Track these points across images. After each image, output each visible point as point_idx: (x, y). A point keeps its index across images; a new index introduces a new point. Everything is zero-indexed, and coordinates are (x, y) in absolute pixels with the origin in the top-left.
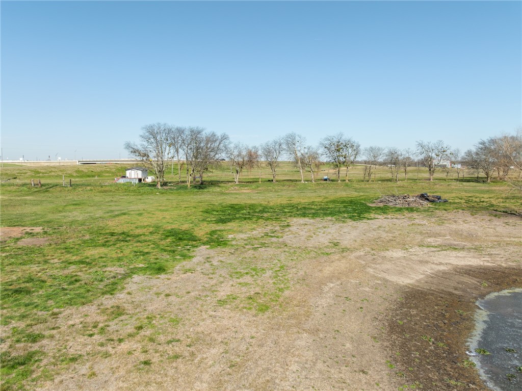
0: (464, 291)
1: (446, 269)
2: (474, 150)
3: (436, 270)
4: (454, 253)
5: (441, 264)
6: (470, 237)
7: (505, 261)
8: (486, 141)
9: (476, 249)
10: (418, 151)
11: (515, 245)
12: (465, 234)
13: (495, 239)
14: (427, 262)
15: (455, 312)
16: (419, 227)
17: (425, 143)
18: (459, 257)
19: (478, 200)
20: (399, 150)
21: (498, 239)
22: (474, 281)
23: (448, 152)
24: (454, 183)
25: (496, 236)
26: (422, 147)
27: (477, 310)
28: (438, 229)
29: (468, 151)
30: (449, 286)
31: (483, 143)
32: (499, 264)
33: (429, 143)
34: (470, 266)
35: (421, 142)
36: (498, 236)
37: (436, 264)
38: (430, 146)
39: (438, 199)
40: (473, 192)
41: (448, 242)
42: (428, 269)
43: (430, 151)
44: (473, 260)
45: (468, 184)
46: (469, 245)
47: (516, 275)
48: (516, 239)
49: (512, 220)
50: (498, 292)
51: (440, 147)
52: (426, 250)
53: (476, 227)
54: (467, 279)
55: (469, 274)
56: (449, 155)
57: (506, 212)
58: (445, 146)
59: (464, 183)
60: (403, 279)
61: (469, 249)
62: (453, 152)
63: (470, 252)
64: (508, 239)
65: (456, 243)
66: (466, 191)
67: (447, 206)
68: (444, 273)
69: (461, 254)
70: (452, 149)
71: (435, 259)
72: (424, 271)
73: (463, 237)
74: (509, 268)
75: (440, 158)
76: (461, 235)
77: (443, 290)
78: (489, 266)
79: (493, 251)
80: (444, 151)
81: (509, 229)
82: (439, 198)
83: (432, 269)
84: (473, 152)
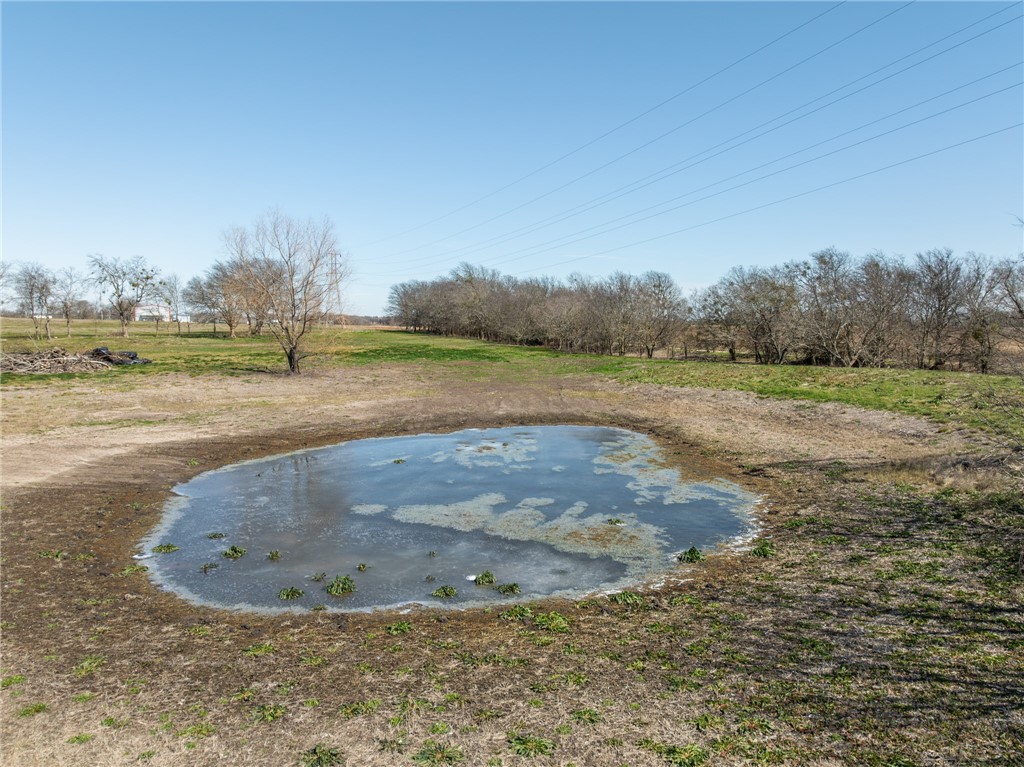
0: (153, 477)
1: (124, 452)
2: (204, 278)
3: (100, 456)
4: (145, 429)
5: (114, 446)
6: (180, 403)
7: (235, 428)
8: (225, 264)
9: (188, 419)
10: (94, 276)
11: (256, 406)
12: (172, 399)
13: (223, 401)
14: (83, 447)
15: (126, 508)
16: (78, 397)
17: (108, 260)
18: (152, 432)
19: (209, 359)
20: (48, 271)
21: (228, 401)
22: (174, 462)
23: (156, 280)
24: (172, 340)
25: (227, 398)
26: (103, 267)
27: (171, 498)
28: (118, 397)
29: (194, 279)
30: (125, 475)
31: (220, 268)
32: (223, 433)
33: (116, 260)
34: (173, 443)
35: (98, 257)
36: (229, 398)
37: (105, 448)
38: (118, 266)
39: (132, 358)
40: (204, 350)
41: (137, 414)
42: (84, 458)
43: (119, 277)
44: (179, 434)
45: (196, 340)
46: (177, 415)
47: (249, 444)
48: (257, 399)
49: (254, 378)
50: (215, 469)
51: (140, 270)
52: (85, 429)
53: (194, 390)
54: (162, 461)
55: (167, 454)
56: (157, 285)
57: (251, 370)
58: (148, 268)
59: (190, 340)
60: (17, 479)
61: (175, 421)
62: (166, 281)
63: (176, 423)
64: (245, 400)
65: (150, 414)
66: (190, 350)
67: (149, 368)
68: (117, 458)
69: (160, 428)
70: (163, 275)
71: (102, 441)
72: (74, 461)
73: (167, 404)
74: (240, 437)
75: (140, 292)
76: (165, 402)
77: (110, 482)
78: (205, 439)
79: (218, 419)
80: (147, 278)
81: (249, 387)
82: (134, 357)
83: (93, 456)
84: (202, 283)
